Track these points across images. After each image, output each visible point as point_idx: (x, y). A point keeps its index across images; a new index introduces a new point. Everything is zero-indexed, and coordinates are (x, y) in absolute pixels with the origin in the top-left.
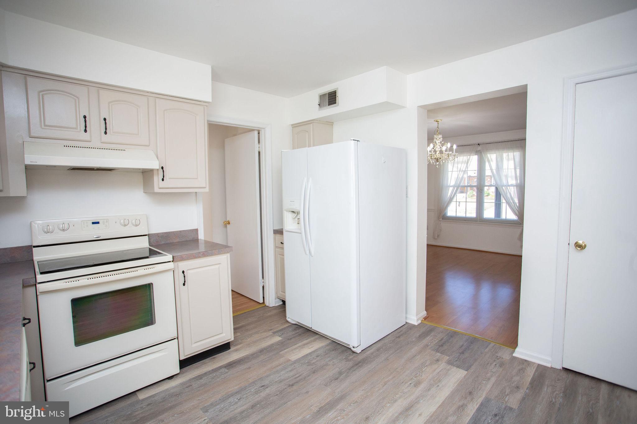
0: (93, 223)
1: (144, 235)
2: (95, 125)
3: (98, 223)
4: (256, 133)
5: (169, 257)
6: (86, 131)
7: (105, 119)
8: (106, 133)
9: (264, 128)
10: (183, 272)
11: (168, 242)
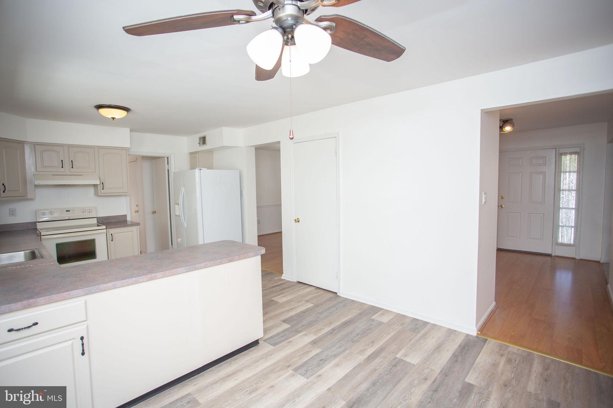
0: (67, 211)
1: (94, 218)
2: (67, 164)
3: (69, 211)
4: (166, 159)
5: (104, 227)
6: (62, 167)
7: (72, 161)
8: (72, 168)
9: (170, 156)
10: (112, 234)
11: (109, 221)
